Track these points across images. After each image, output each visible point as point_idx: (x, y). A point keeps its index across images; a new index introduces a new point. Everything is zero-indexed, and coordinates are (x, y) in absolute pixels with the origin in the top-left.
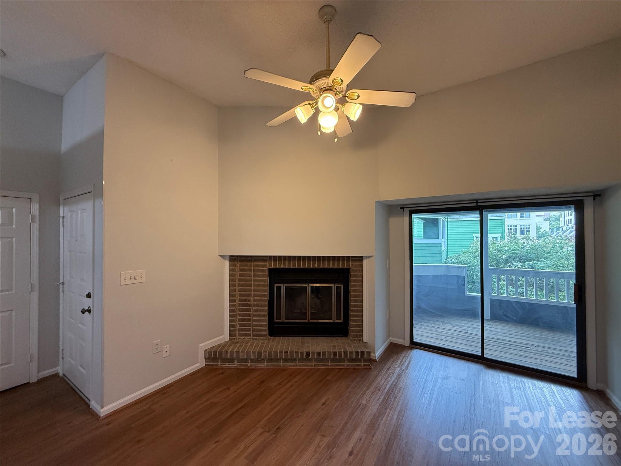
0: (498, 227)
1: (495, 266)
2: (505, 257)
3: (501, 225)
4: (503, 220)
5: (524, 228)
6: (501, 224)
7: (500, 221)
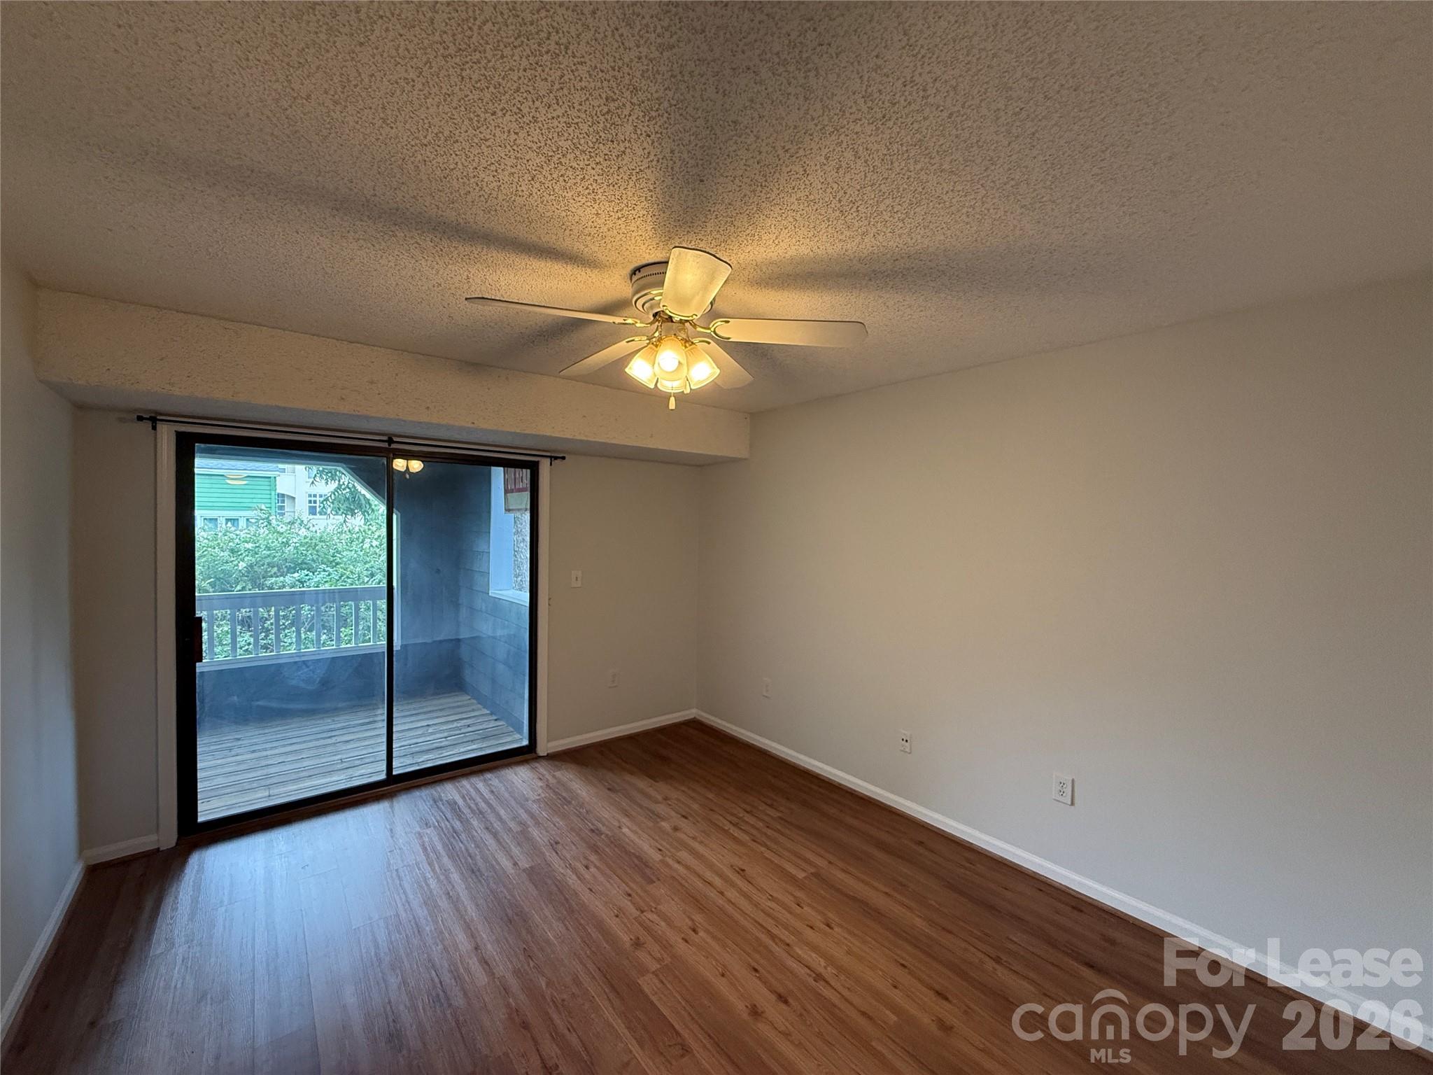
0: (259, 496)
1: (211, 590)
2: (245, 565)
3: (268, 492)
4: (272, 479)
5: (315, 502)
6: (268, 488)
7: (265, 482)
